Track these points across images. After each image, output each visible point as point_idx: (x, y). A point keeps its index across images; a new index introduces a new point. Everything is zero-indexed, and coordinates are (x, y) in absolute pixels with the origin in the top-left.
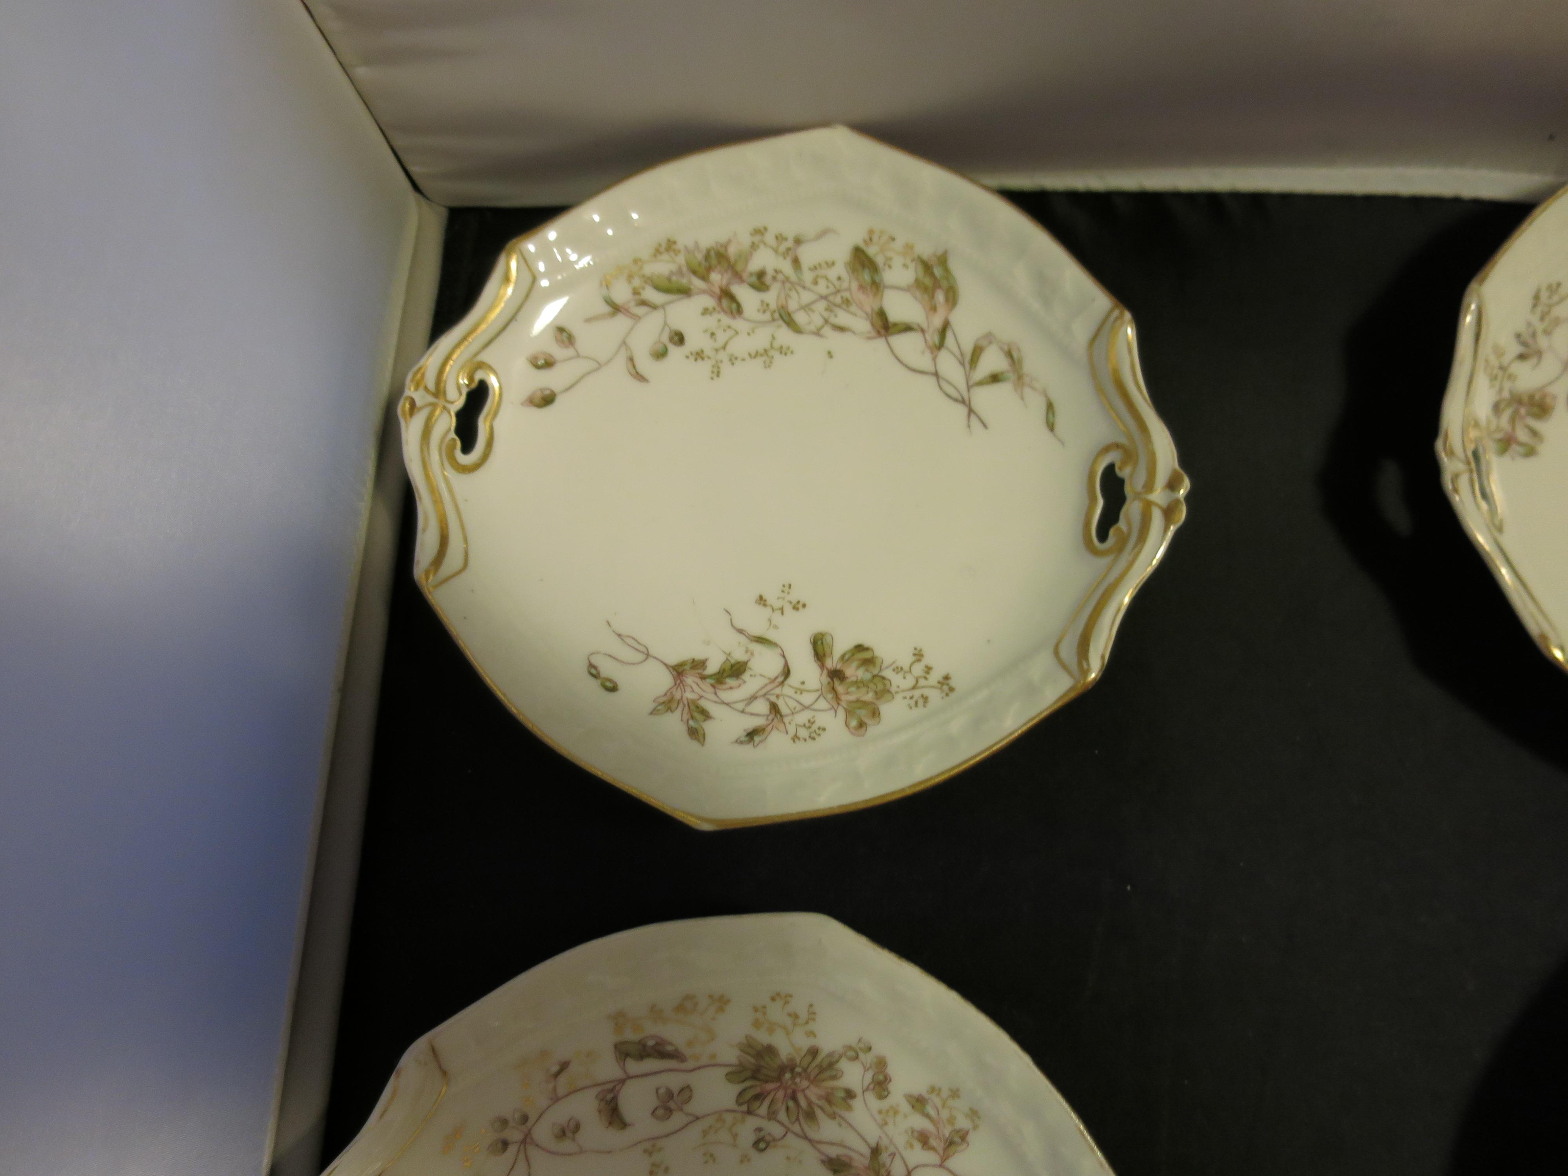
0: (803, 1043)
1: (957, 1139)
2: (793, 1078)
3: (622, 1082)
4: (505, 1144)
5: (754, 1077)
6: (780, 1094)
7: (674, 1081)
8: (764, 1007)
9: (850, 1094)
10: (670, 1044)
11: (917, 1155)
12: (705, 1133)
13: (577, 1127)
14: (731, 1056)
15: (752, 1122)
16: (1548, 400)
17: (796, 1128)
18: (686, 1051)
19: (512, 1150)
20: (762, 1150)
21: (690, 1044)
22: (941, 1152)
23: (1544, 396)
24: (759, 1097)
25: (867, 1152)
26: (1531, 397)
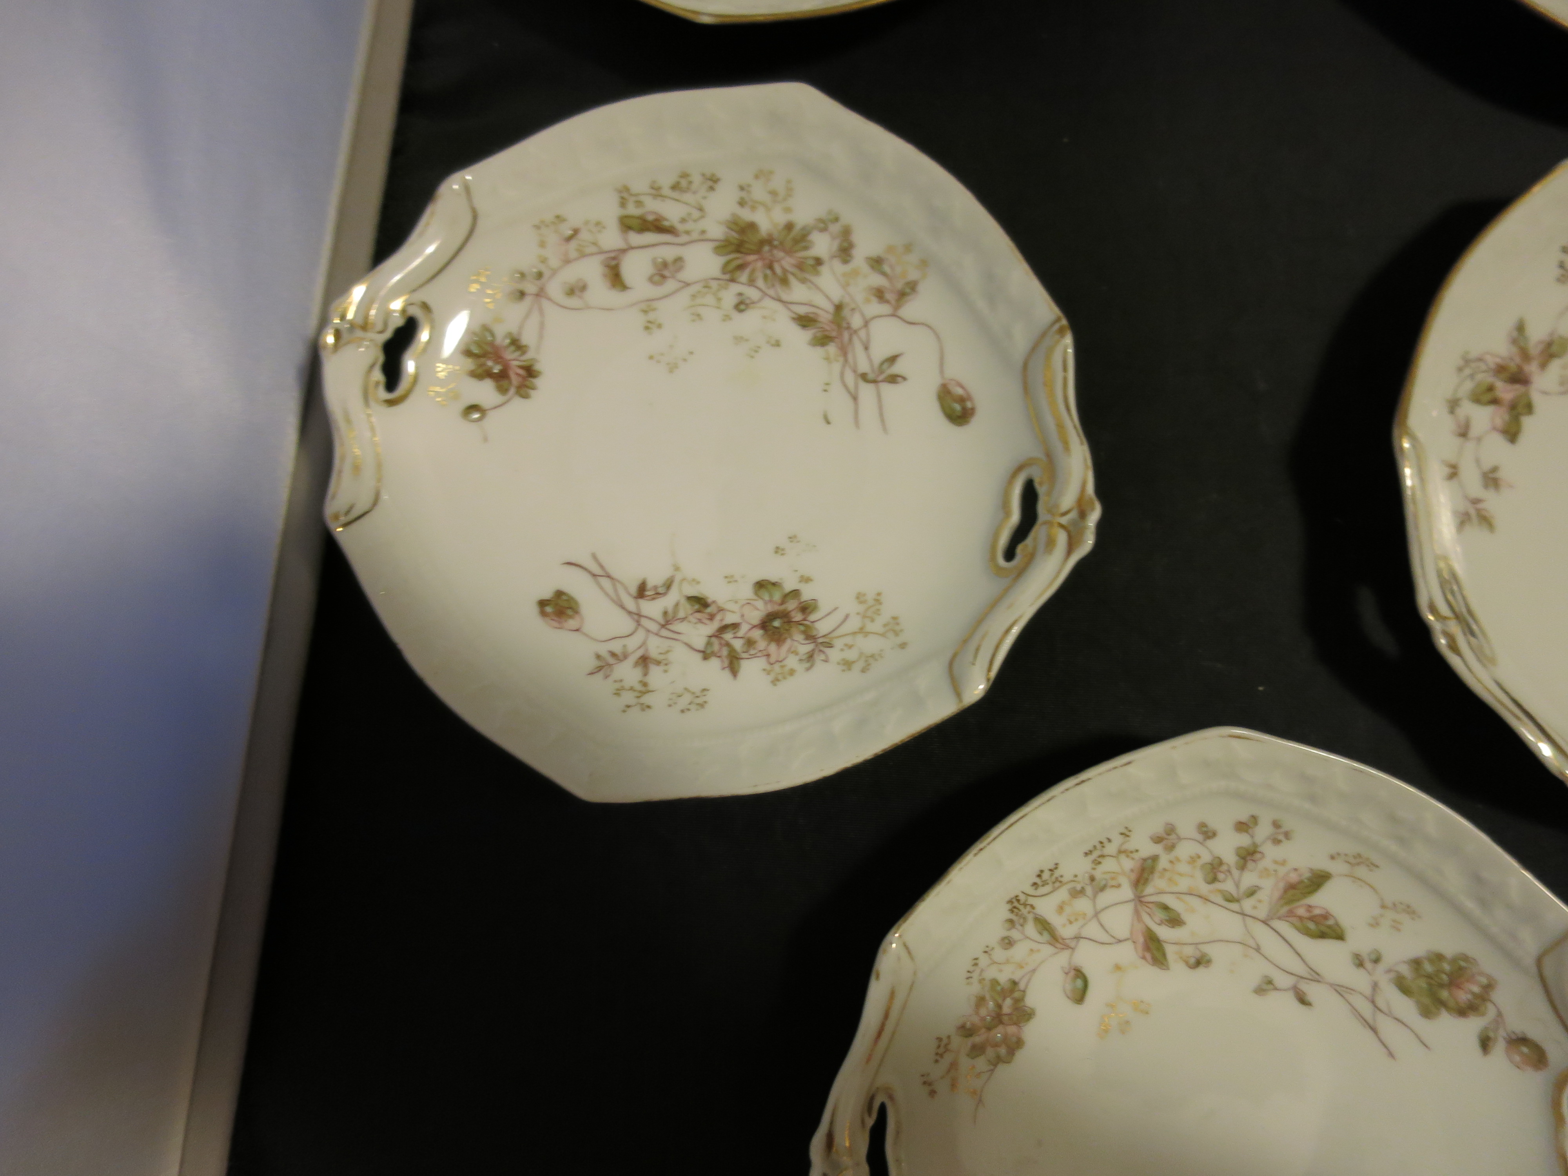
0: (780, 218)
1: (908, 290)
2: (770, 251)
3: (624, 251)
4: (522, 294)
5: (738, 251)
6: (759, 264)
7: (668, 253)
8: (749, 186)
9: (819, 262)
10: (666, 220)
11: (875, 308)
12: (694, 296)
13: (584, 288)
14: (717, 231)
15: (735, 288)
17: (771, 292)
18: (680, 227)
19: (528, 300)
20: (741, 311)
21: (683, 221)
22: (893, 302)
24: (741, 267)
25: (830, 308)
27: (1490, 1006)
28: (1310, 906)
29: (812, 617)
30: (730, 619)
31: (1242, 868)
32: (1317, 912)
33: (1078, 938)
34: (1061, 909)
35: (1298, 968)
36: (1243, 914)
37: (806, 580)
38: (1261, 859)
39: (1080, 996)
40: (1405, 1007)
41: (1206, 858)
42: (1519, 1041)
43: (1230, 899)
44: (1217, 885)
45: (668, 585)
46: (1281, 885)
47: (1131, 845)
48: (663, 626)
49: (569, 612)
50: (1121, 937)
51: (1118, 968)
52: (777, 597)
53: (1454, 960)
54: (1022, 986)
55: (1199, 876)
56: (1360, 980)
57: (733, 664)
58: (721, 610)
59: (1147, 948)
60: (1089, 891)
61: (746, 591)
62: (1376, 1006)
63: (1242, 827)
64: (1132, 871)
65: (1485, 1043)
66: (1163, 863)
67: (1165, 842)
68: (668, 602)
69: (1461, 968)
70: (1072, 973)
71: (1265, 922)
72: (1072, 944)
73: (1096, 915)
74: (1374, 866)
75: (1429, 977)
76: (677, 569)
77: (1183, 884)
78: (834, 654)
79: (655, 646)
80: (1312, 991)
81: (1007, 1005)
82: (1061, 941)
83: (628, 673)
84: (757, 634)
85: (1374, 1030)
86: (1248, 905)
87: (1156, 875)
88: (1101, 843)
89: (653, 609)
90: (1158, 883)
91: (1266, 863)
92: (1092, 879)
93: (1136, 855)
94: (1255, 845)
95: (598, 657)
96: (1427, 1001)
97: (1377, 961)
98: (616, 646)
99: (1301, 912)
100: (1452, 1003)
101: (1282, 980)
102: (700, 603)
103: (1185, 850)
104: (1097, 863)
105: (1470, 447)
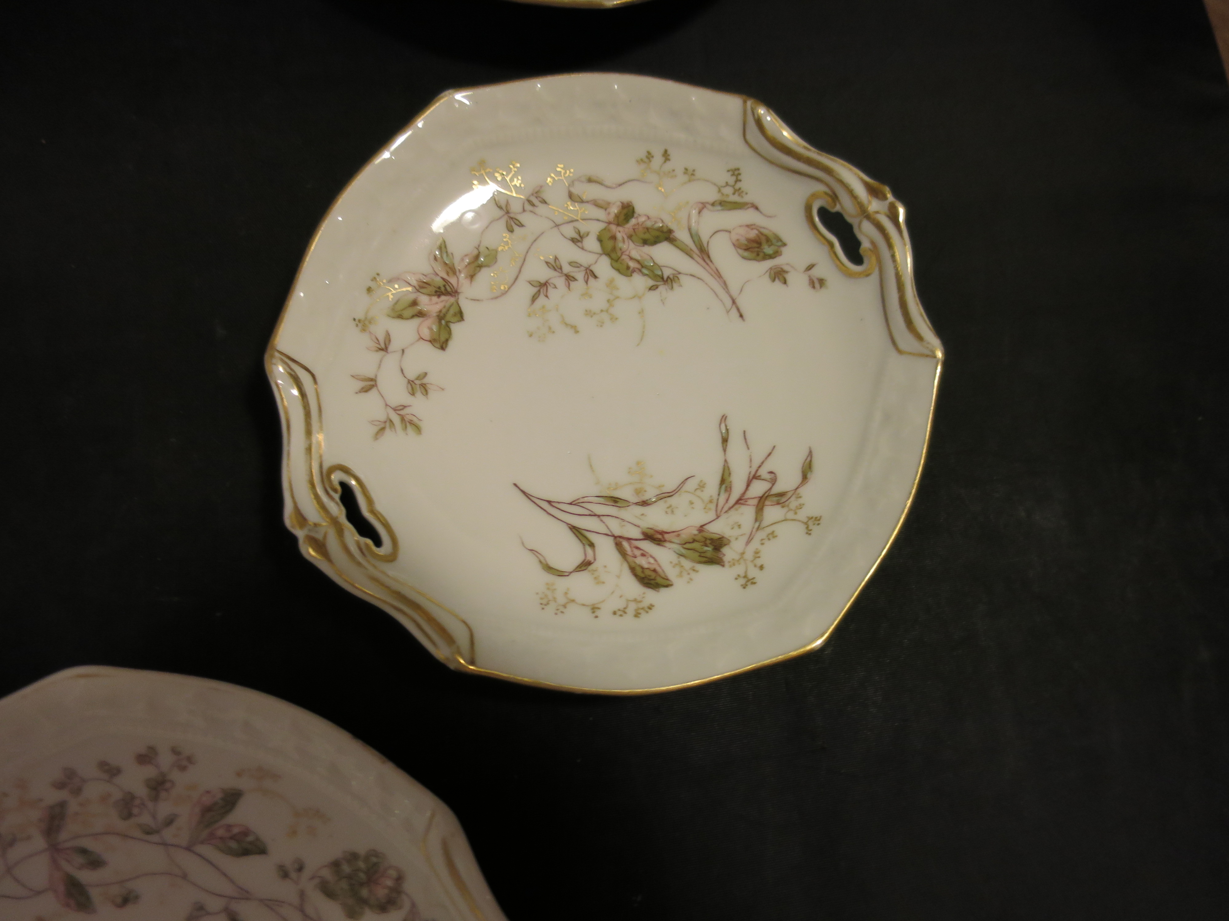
27: (404, 898)
28: (228, 826)
31: (155, 798)
32: (236, 830)
35: (230, 888)
36: (165, 844)
38: (172, 787)
40: (332, 911)
41: (117, 795)
43: (149, 832)
44: (134, 820)
46: (197, 810)
47: (30, 796)
50: (40, 888)
53: (367, 858)
55: (113, 814)
56: (287, 891)
59: (69, 895)
62: (305, 914)
63: (143, 759)
64: (40, 820)
66: (73, 806)
67: (68, 787)
69: (375, 864)
71: (188, 849)
73: (9, 871)
75: (349, 877)
77: (99, 825)
80: (242, 909)
86: (168, 834)
87: (68, 820)
90: (71, 828)
91: (178, 790)
93: (39, 804)
94: (162, 775)
96: (350, 901)
97: (300, 869)
99: (221, 832)
100: (373, 901)
101: (214, 904)
103: (93, 791)
105: (391, 361)
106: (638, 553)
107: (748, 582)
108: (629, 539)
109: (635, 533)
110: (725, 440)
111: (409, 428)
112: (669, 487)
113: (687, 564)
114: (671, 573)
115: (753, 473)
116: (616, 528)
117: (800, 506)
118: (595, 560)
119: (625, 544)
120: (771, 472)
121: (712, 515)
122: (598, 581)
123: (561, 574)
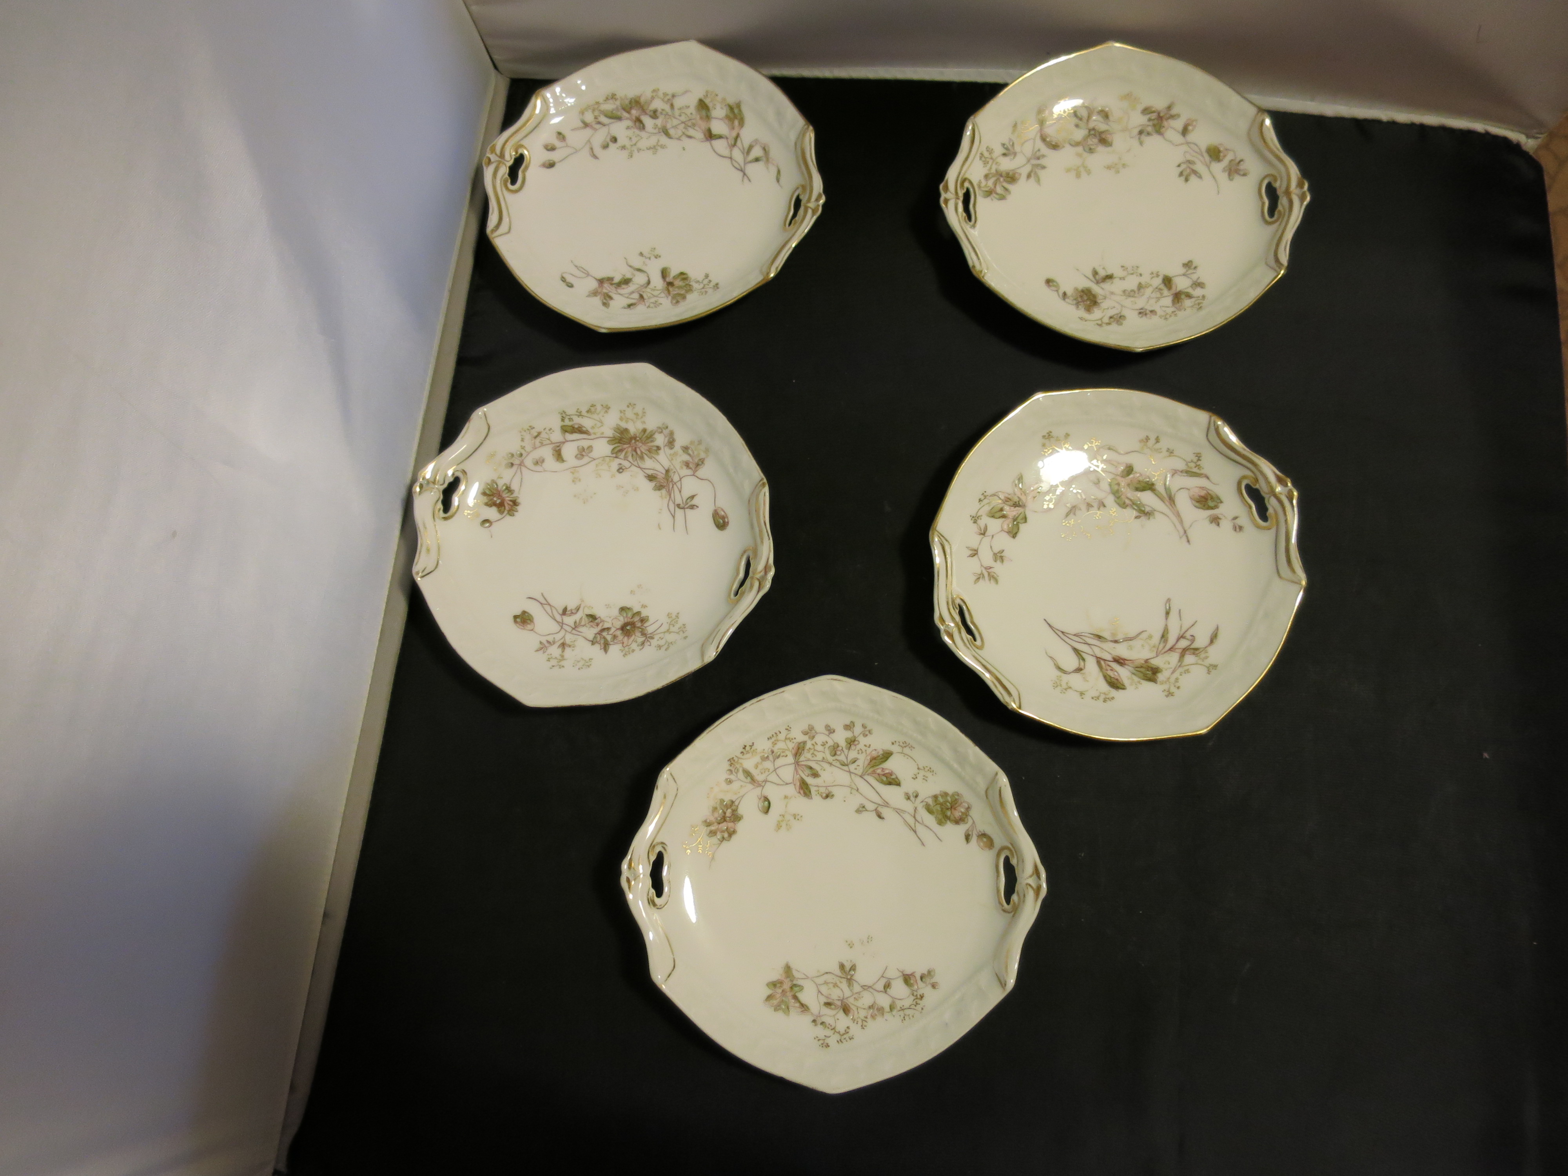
0: (640, 427)
1: (700, 463)
2: (635, 443)
3: (564, 443)
4: (512, 464)
5: (619, 443)
6: (630, 449)
7: (585, 444)
8: (625, 411)
9: (658, 448)
10: (584, 427)
11: (685, 471)
12: (597, 466)
13: (543, 461)
14: (610, 433)
15: (617, 461)
16: (1017, 175)
17: (635, 463)
18: (590, 430)
19: (515, 467)
20: (620, 473)
21: (593, 427)
22: (694, 469)
23: (1014, 174)
24: (621, 451)
25: (664, 472)
26: (1008, 174)
27: (969, 818)
28: (883, 769)
29: (646, 625)
30: (606, 625)
31: (849, 749)
32: (887, 771)
33: (766, 781)
34: (756, 767)
35: (879, 801)
36: (850, 772)
37: (644, 606)
38: (858, 744)
39: (767, 810)
40: (930, 820)
41: (831, 743)
42: (983, 835)
43: (844, 765)
44: (836, 757)
45: (578, 609)
46: (869, 758)
47: (791, 736)
48: (573, 629)
49: (529, 621)
50: (788, 782)
51: (786, 797)
52: (630, 615)
53: (953, 795)
54: (736, 803)
55: (827, 752)
56: (908, 806)
57: (606, 647)
58: (603, 621)
59: (801, 788)
60: (771, 758)
61: (615, 612)
62: (916, 820)
63: (848, 727)
64: (793, 748)
65: (968, 838)
66: (809, 745)
67: (809, 734)
68: (577, 617)
69: (956, 800)
70: (763, 799)
71: (861, 776)
72: (763, 784)
73: (775, 770)
74: (912, 748)
75: (941, 804)
76: (582, 601)
77: (820, 756)
78: (654, 642)
79: (569, 638)
80: (884, 811)
81: (729, 813)
82: (756, 782)
83: (555, 651)
84: (619, 633)
85: (915, 832)
86: (852, 767)
87: (806, 751)
88: (776, 733)
89: (569, 620)
90: (806, 755)
91: (861, 746)
92: (773, 752)
93: (794, 740)
94: (855, 737)
95: (541, 643)
96: (940, 817)
97: (916, 796)
98: (550, 638)
99: (879, 771)
100: (952, 817)
101: (870, 806)
102: (592, 618)
103: (820, 739)
104: (774, 744)
105: (986, 540)
106: (1109, 668)
107: (1170, 694)
108: (1105, 660)
109: (1109, 657)
110: (1168, 613)
111: (992, 581)
112: (1132, 634)
113: (1136, 679)
114: (1126, 682)
115: (1181, 635)
116: (1099, 654)
117: (1207, 658)
118: (1084, 668)
119: (1102, 662)
120: (1192, 636)
121: (1154, 654)
122: (1085, 680)
123: (1065, 672)
